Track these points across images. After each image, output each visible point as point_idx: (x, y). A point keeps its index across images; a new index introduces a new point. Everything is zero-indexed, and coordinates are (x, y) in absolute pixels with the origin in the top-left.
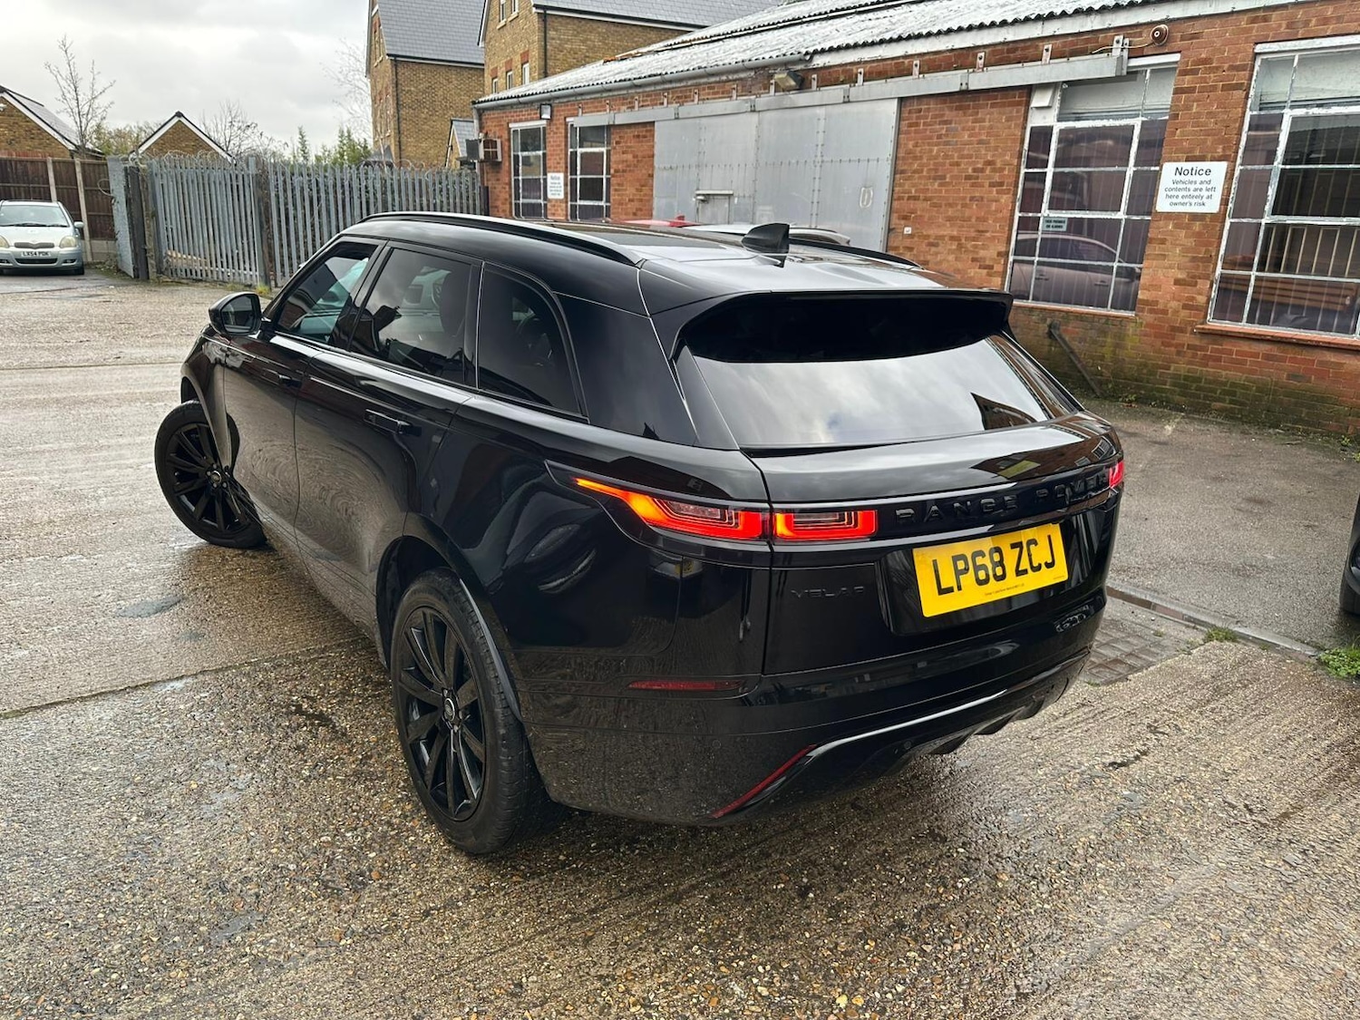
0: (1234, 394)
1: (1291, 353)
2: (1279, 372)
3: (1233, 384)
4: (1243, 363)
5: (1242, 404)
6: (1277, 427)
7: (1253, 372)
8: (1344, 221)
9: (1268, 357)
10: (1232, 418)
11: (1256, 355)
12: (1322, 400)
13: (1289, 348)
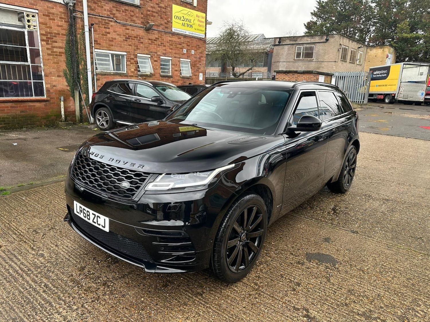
0: (4, 121)
1: (19, 105)
2: (17, 111)
3: (3, 118)
4: (4, 110)
5: (8, 124)
6: (23, 128)
7: (8, 113)
8: (19, 63)
9: (12, 107)
10: (7, 129)
11: (8, 107)
12: (33, 117)
13: (18, 103)
